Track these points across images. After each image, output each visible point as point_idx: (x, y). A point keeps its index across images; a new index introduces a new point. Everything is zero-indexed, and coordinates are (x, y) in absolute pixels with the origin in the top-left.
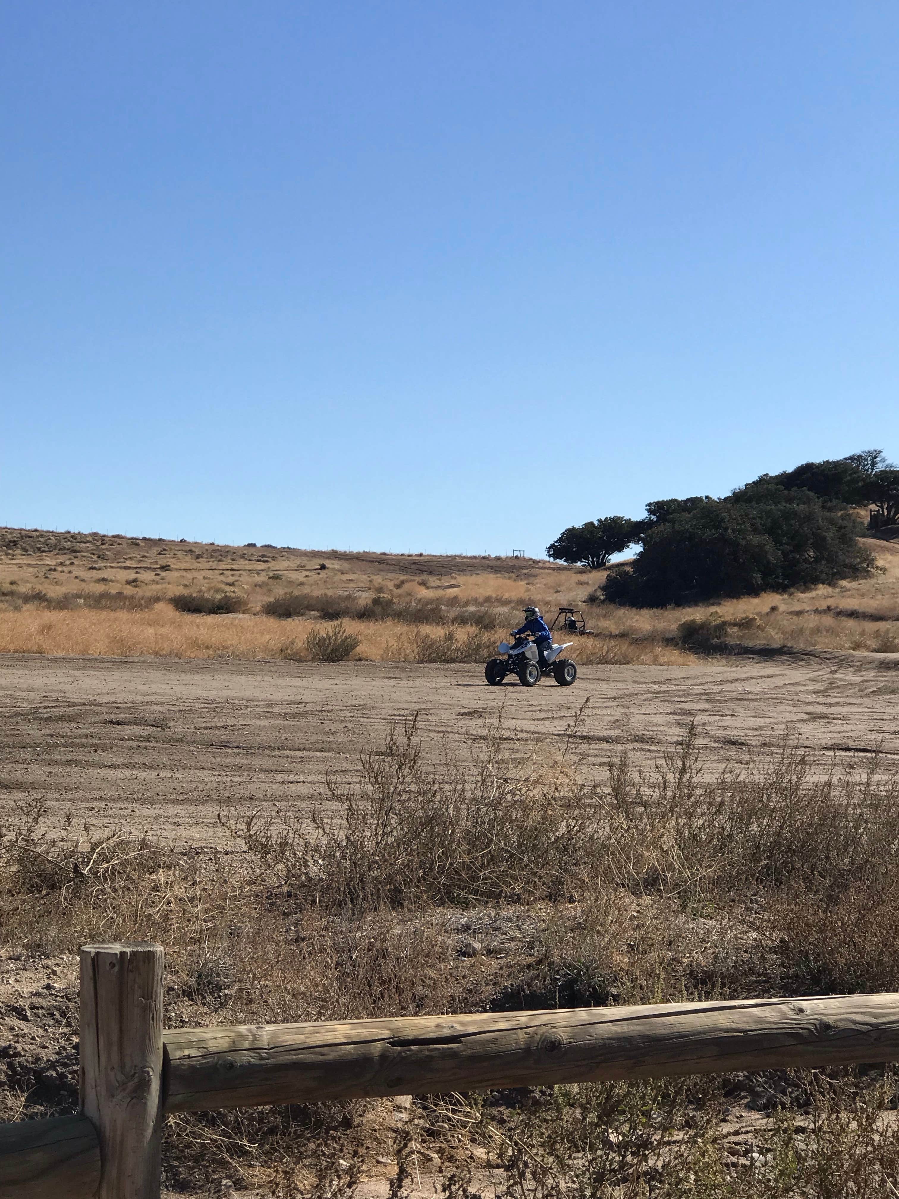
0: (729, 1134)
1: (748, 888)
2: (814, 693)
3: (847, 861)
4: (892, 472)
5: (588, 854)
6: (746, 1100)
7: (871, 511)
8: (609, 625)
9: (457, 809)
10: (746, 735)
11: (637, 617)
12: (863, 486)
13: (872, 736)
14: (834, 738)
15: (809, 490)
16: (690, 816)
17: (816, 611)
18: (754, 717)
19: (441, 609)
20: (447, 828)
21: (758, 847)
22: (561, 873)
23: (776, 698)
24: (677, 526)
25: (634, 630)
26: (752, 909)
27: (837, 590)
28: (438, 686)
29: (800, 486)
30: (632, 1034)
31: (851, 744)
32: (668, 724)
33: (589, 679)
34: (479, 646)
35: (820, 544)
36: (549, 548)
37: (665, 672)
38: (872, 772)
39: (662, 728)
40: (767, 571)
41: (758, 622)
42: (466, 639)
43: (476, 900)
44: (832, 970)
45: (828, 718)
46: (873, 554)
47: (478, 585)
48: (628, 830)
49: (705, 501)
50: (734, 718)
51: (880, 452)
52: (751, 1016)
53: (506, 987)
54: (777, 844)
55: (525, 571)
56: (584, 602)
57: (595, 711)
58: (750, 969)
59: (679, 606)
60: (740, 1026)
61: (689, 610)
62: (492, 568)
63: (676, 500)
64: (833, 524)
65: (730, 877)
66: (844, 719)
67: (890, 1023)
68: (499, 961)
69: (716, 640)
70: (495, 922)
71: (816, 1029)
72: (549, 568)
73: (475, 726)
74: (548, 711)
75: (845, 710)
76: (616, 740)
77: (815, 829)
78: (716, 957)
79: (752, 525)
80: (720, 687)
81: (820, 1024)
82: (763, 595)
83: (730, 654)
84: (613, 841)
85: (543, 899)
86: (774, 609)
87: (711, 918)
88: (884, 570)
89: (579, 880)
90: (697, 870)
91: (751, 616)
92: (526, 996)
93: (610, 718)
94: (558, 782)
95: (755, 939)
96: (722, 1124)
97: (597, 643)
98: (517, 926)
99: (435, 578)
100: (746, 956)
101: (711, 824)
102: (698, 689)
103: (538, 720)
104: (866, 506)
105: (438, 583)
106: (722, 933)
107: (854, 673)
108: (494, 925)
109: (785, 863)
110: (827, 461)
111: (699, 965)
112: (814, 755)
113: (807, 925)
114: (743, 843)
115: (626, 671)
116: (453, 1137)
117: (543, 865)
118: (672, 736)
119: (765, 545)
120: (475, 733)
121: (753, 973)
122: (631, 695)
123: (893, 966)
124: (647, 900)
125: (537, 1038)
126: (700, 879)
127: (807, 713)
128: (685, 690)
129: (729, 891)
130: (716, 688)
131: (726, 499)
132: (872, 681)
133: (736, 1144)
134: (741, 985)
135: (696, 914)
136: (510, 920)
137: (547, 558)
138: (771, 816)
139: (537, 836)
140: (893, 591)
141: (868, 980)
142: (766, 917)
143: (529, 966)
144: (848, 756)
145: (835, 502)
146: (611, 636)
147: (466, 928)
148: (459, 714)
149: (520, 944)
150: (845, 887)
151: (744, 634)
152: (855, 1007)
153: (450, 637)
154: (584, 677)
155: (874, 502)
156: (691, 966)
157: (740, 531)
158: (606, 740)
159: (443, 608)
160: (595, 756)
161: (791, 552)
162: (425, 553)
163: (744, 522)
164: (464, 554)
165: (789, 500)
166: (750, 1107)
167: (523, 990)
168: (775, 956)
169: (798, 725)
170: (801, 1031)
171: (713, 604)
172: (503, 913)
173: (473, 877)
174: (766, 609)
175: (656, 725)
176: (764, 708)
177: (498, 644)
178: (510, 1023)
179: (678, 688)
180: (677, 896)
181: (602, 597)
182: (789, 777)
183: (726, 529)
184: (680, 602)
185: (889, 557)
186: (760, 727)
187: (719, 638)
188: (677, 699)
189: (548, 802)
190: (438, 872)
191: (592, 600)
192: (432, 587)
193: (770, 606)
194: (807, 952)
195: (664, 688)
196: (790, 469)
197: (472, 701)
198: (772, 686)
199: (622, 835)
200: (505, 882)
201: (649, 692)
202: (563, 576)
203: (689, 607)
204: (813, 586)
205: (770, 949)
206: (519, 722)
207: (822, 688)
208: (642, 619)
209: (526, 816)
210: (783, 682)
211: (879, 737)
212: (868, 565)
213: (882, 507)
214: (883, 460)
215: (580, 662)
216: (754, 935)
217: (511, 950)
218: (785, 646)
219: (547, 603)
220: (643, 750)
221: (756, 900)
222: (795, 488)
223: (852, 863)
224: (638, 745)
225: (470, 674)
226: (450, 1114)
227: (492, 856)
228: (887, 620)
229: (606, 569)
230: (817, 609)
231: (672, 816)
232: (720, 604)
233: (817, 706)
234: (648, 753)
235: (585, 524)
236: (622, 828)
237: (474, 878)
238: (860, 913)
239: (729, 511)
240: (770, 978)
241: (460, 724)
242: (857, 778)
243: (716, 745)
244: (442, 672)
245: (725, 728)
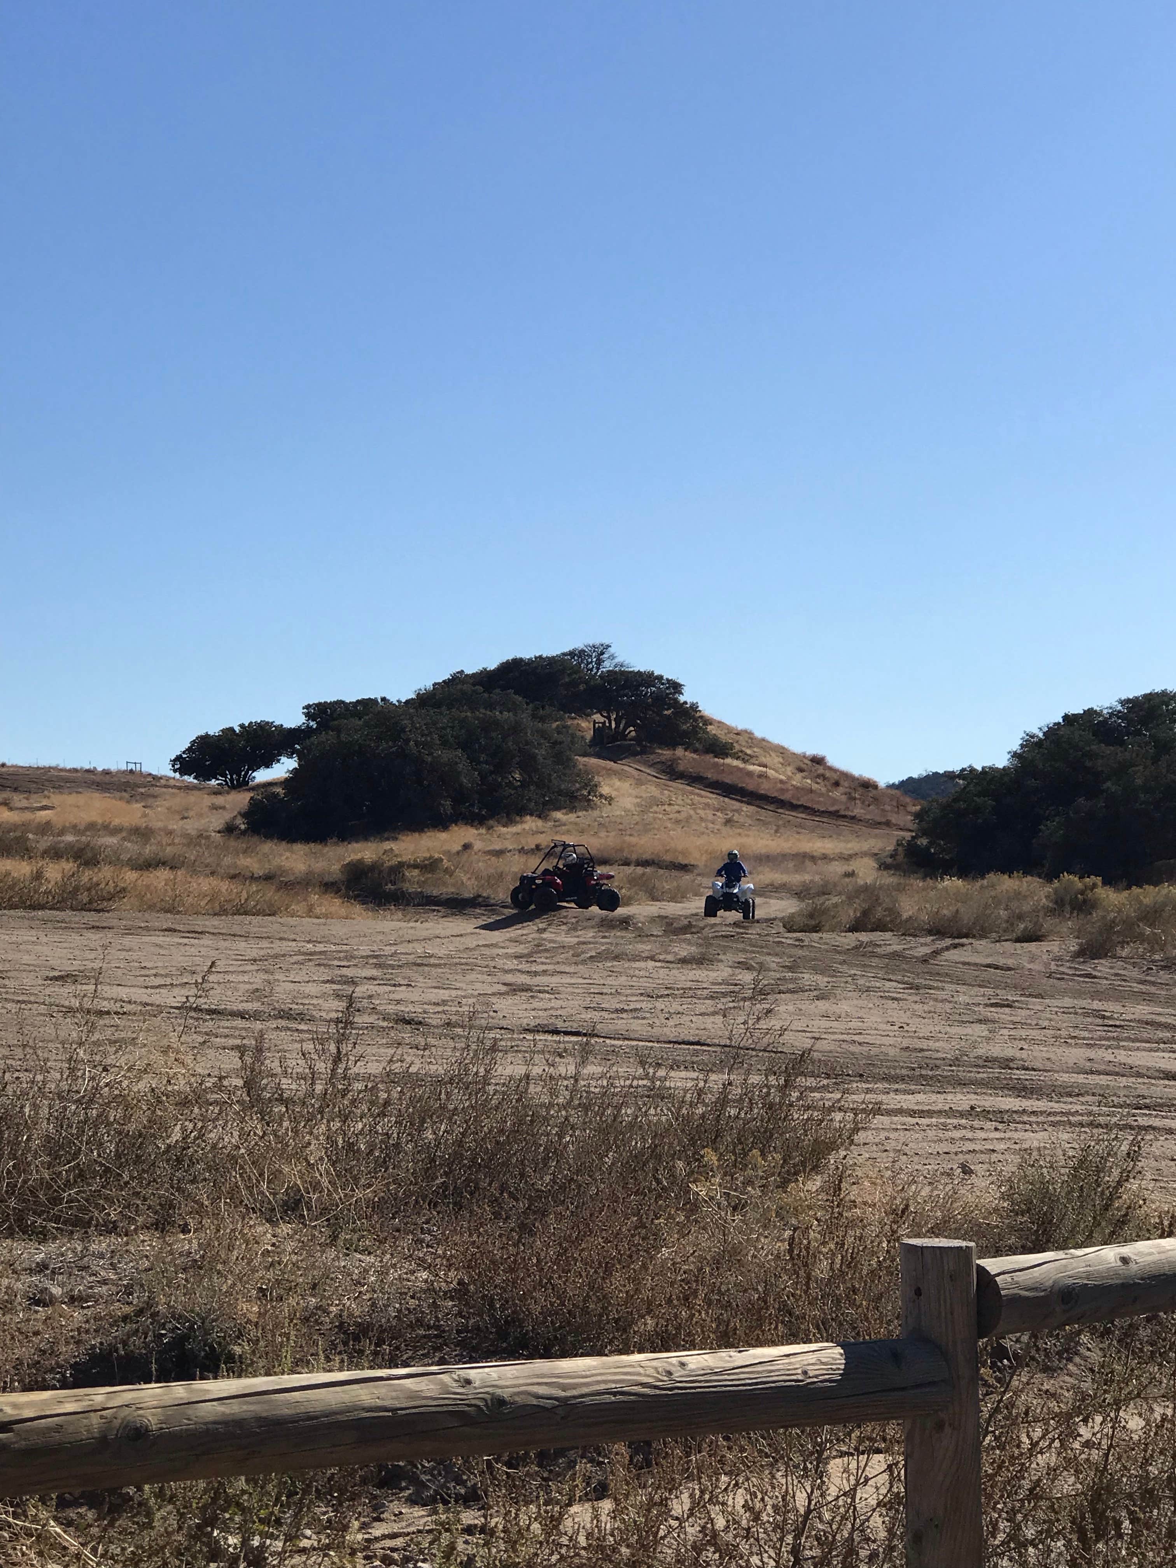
0: (385, 1537)
1: (418, 1213)
2: (516, 957)
3: (547, 1178)
4: (623, 673)
5: (209, 1169)
6: (407, 1493)
7: (595, 723)
8: (250, 863)
9: (35, 1107)
10: (425, 1012)
11: (288, 854)
12: (585, 690)
13: (588, 1015)
14: (539, 1017)
15: (515, 693)
16: (345, 1118)
17: (522, 851)
18: (435, 988)
19: (28, 839)
20: (19, 1134)
21: (433, 1160)
22: (172, 1194)
23: (466, 964)
24: (343, 737)
25: (283, 872)
26: (422, 1241)
27: (551, 824)
28: (20, 940)
29: (504, 688)
30: (244, 1416)
31: (560, 1025)
32: (324, 996)
33: (222, 934)
34: (76, 889)
35: (528, 763)
36: (175, 760)
37: (322, 927)
38: (584, 1062)
39: (315, 1001)
40: (460, 797)
41: (446, 863)
42: (59, 879)
43: (57, 1229)
44: (524, 1320)
45: (532, 991)
46: (596, 779)
47: (78, 807)
48: (263, 1137)
49: (381, 703)
50: (410, 989)
51: (608, 646)
52: (402, 1389)
53: (93, 1347)
54: (457, 1156)
55: (142, 790)
56: (219, 832)
57: (227, 977)
58: (418, 1320)
59: (343, 841)
60: (387, 1403)
61: (356, 846)
62: (98, 784)
63: (343, 702)
64: (546, 739)
65: (395, 1199)
66: (552, 992)
67: (582, 1396)
68: (85, 1311)
69: (390, 886)
70: (81, 1259)
71: (486, 1405)
72: (174, 787)
73: (65, 994)
74: (166, 976)
75: (554, 981)
76: (256, 1016)
77: (508, 1137)
78: (374, 1305)
79: (441, 737)
80: (393, 948)
81: (492, 1400)
82: (454, 828)
83: (408, 905)
84: (243, 1151)
85: (148, 1228)
86: (467, 847)
87: (370, 1253)
88: (610, 799)
89: (196, 1202)
90: (353, 1190)
91: (436, 856)
92: (120, 1357)
93: (247, 986)
94: (171, 1072)
95: (426, 1281)
96: (375, 1524)
97: (233, 887)
98: (111, 1264)
99: (22, 796)
100: (413, 1303)
101: (372, 1131)
102: (364, 950)
103: (152, 987)
104: (589, 715)
105: (25, 803)
106: (382, 1273)
107: (568, 932)
108: (80, 1263)
109: (468, 1181)
110: (540, 657)
111: (351, 1315)
112: (512, 1039)
113: (493, 1262)
114: (413, 1155)
115: (271, 925)
116: (15, 1549)
117: (150, 1182)
118: (328, 1012)
119: (457, 763)
120: (67, 1003)
121: (422, 1325)
122: (276, 956)
123: (601, 1315)
124: (285, 1229)
125: (117, 1423)
126: (356, 1201)
127: (505, 984)
128: (347, 951)
129: (394, 1218)
130: (389, 950)
131: (407, 702)
132: (590, 943)
133: (393, 1550)
134: (405, 1341)
135: (350, 1248)
136: (102, 1256)
137: (172, 774)
138: (450, 1119)
139: (141, 1143)
140: (621, 827)
141: (569, 1333)
142: (440, 1252)
143: (125, 1318)
144: (555, 1041)
145: (548, 710)
146: (253, 878)
147: (42, 1267)
148: (47, 978)
149: (114, 1289)
150: (544, 1214)
151: (427, 879)
152: (538, 1376)
153: (38, 876)
154: (216, 931)
155: (600, 712)
156: (341, 1316)
157: (425, 744)
158: (242, 1015)
159: (31, 836)
160: (226, 1036)
161: (492, 773)
162: (9, 763)
163: (431, 733)
164: (61, 766)
165: (491, 706)
166: (412, 1501)
167: (116, 1351)
168: (450, 1303)
169: (494, 1000)
170: (467, 1409)
171: (388, 839)
172: (94, 1247)
173: (54, 1199)
174: (457, 847)
175: (309, 996)
176: (449, 976)
177: (102, 886)
178: (80, 1403)
179: (338, 948)
180: (325, 1223)
181: (243, 827)
182: (475, 1070)
183: (407, 741)
184: (346, 835)
185: (618, 783)
186: (443, 1001)
187: (394, 884)
188: (336, 963)
189: (157, 1098)
190: (7, 1192)
191: (229, 829)
192: (17, 809)
193: (462, 843)
194: (492, 1299)
195: (320, 948)
196: (492, 665)
197: (64, 961)
198: (461, 948)
199: (256, 1144)
200: (97, 1206)
201: (300, 953)
202: (193, 798)
203: (357, 842)
204: (518, 818)
205: (445, 1293)
206: (127, 990)
207: (526, 951)
208: (294, 856)
209: (127, 1118)
210: (475, 943)
211: (596, 1016)
212: (589, 793)
213: (609, 718)
214: (612, 657)
215: (210, 911)
216: (424, 1275)
217: (102, 1297)
218: (479, 896)
219: (170, 833)
220: (289, 1029)
221: (429, 1230)
222: (498, 691)
223: (554, 1181)
224: (282, 1023)
225: (63, 925)
226: (10, 1519)
227: (81, 1170)
228: (611, 865)
229: (249, 790)
230: (523, 848)
231: (322, 1118)
232: (397, 839)
233: (518, 974)
234: (296, 1034)
235: (222, 731)
236: (255, 1134)
237: (56, 1201)
238: (560, 1245)
239: (411, 718)
240: (444, 1331)
241: (47, 992)
242: (562, 1070)
243: (385, 1024)
244: (26, 922)
245: (398, 1002)
